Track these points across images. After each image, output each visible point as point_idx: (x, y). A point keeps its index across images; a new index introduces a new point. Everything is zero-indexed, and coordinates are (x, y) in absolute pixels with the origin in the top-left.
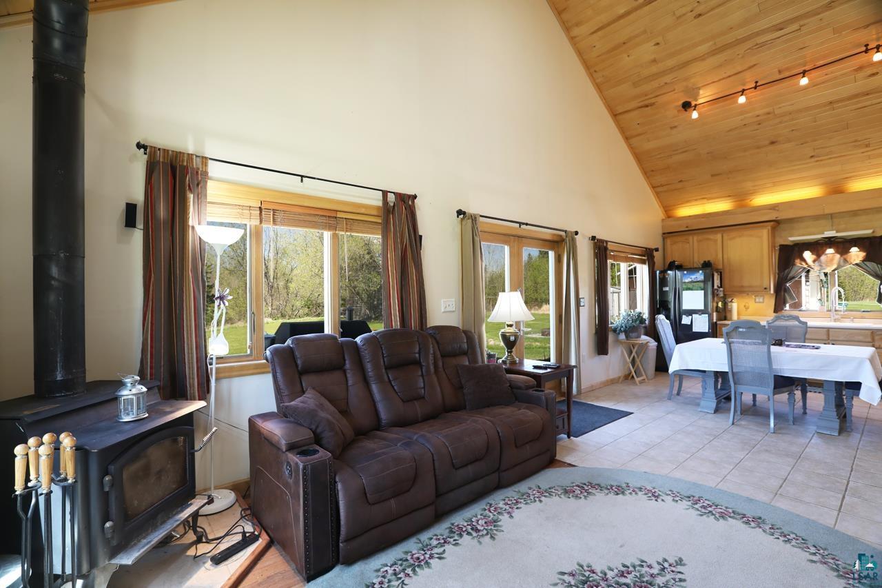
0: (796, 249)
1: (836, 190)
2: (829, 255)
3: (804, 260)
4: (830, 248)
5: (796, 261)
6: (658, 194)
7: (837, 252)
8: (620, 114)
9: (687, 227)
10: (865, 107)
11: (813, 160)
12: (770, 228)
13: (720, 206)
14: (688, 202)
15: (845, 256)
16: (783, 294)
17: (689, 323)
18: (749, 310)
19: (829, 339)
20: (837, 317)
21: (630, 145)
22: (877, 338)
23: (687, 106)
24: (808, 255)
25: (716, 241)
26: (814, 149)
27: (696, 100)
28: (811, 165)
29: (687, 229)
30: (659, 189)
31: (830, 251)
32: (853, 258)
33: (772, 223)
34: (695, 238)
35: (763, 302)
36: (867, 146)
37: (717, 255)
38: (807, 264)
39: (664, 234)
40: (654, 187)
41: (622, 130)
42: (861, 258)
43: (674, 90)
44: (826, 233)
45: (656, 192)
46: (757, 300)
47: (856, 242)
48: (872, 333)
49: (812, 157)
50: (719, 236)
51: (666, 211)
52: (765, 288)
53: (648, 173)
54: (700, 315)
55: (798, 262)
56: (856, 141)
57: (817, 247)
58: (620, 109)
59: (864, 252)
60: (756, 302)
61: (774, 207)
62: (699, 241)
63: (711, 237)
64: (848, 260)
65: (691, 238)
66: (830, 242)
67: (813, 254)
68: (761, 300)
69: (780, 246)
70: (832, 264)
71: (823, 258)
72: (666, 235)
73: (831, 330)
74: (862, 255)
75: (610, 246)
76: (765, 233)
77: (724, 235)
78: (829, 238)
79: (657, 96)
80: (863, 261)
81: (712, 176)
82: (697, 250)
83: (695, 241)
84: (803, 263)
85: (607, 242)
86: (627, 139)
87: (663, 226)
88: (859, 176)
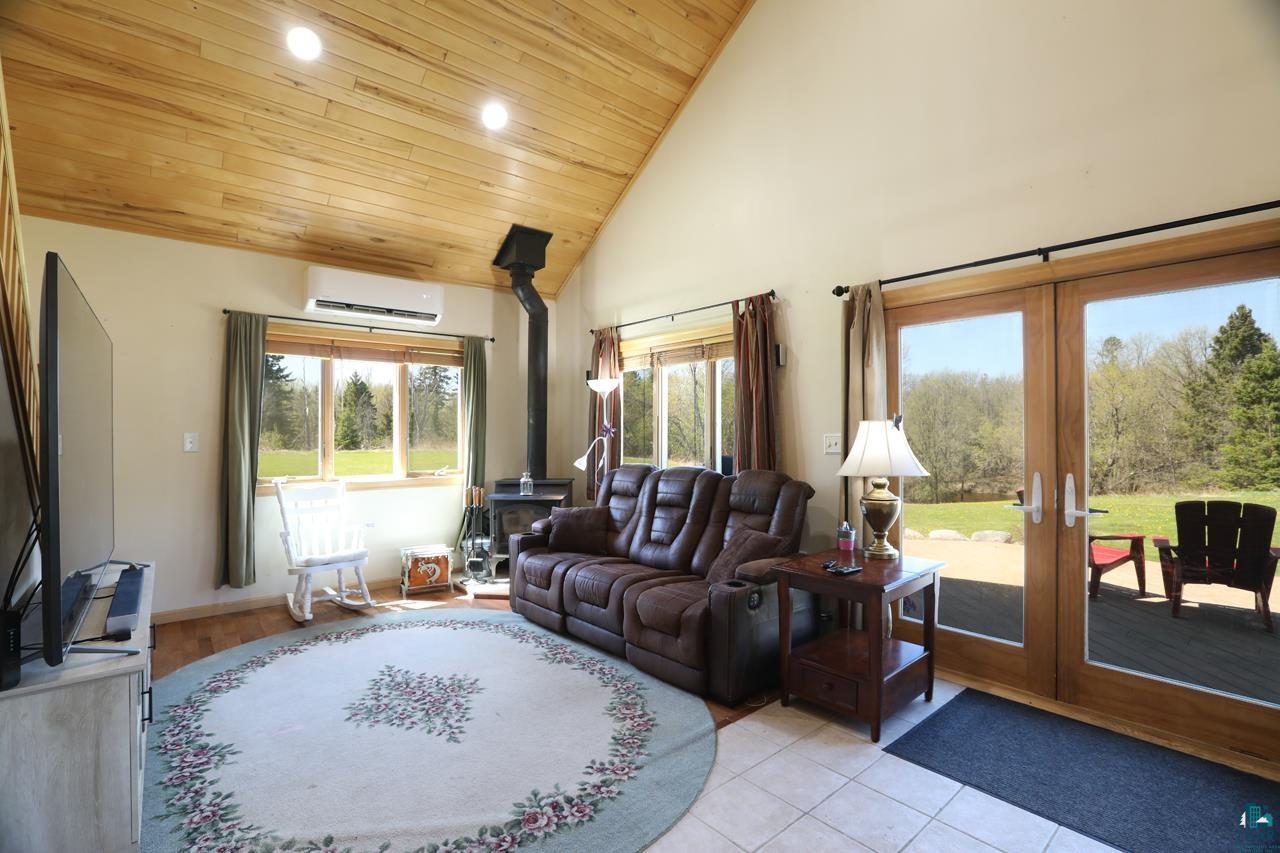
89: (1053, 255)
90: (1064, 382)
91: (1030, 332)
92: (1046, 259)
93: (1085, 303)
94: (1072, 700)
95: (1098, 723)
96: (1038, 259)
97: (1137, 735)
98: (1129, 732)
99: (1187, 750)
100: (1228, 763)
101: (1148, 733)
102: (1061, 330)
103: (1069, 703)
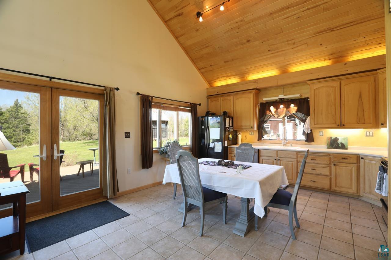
0: (267, 105)
1: (284, 71)
2: (282, 109)
3: (270, 111)
4: (282, 104)
5: (267, 112)
6: (202, 74)
7: (285, 107)
8: (168, 21)
9: (217, 92)
10: (288, 17)
11: (270, 52)
12: (254, 93)
13: (233, 81)
14: (218, 78)
15: (289, 109)
16: (261, 130)
17: (213, 147)
18: (247, 139)
19: (277, 157)
20: (285, 143)
21: (180, 42)
22: (299, 156)
23: (199, 14)
24: (272, 108)
25: (230, 100)
26: (269, 46)
27: (203, 11)
28: (269, 56)
29: (218, 94)
30: (202, 71)
31: (282, 106)
32: (292, 110)
33: (255, 90)
34: (221, 98)
35: (253, 135)
36: (294, 44)
37: (231, 109)
38: (272, 114)
39: (208, 96)
40: (199, 69)
41: (173, 32)
42: (295, 111)
43: (190, 4)
44: (279, 96)
45: (201, 73)
46: (251, 134)
47: (293, 101)
48: (297, 153)
49: (269, 51)
50: (231, 98)
51: (209, 84)
52: (252, 127)
53: (194, 60)
54: (218, 142)
55: (268, 112)
56: (288, 41)
57: (276, 104)
58: (167, 18)
59: (297, 107)
60: (250, 135)
61: (256, 81)
62: (223, 100)
63: (228, 98)
64: (290, 111)
65: (219, 98)
66: (281, 101)
67: (274, 108)
68: (252, 134)
69: (261, 103)
70: (283, 114)
71: (279, 110)
72: (209, 97)
73: (278, 151)
74: (296, 108)
75: (154, 100)
76: (251, 96)
77: (234, 97)
78: (281, 99)
79: (182, 8)
80: (296, 112)
81: (225, 62)
82: (221, 105)
83: (221, 100)
84: (270, 113)
85: (152, 97)
86: (177, 38)
87: (207, 92)
88: (294, 63)
89: (53, 80)
90: (54, 117)
91: (42, 101)
92: (50, 80)
93: (60, 96)
94: (57, 209)
95: (66, 211)
96: (48, 79)
97: (76, 208)
98: (74, 209)
99: (86, 205)
100: (93, 203)
101: (77, 207)
102: (53, 102)
103: (56, 210)
